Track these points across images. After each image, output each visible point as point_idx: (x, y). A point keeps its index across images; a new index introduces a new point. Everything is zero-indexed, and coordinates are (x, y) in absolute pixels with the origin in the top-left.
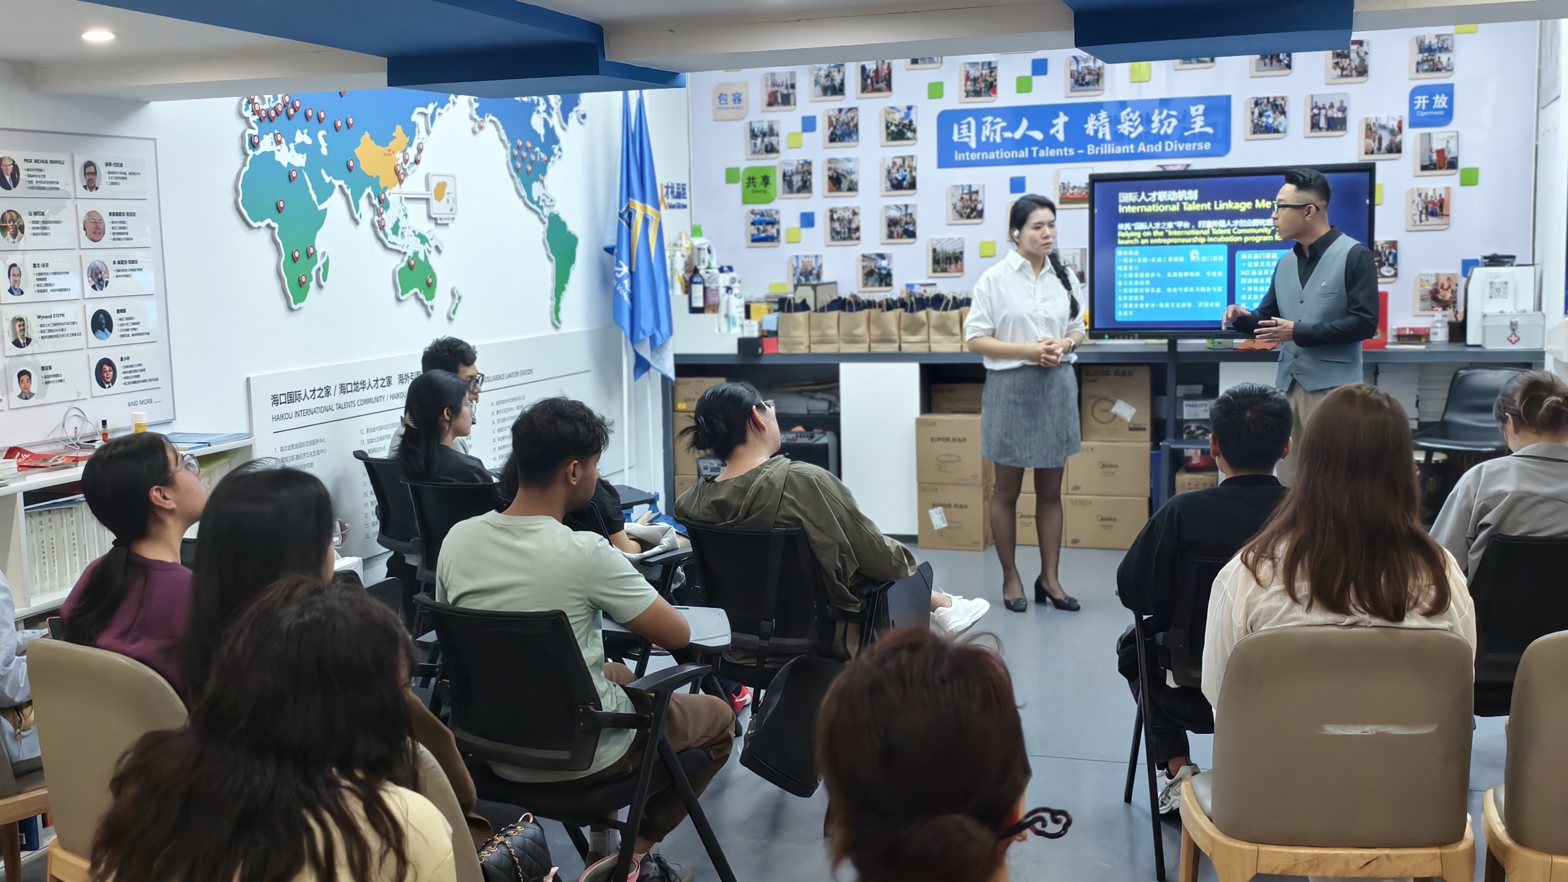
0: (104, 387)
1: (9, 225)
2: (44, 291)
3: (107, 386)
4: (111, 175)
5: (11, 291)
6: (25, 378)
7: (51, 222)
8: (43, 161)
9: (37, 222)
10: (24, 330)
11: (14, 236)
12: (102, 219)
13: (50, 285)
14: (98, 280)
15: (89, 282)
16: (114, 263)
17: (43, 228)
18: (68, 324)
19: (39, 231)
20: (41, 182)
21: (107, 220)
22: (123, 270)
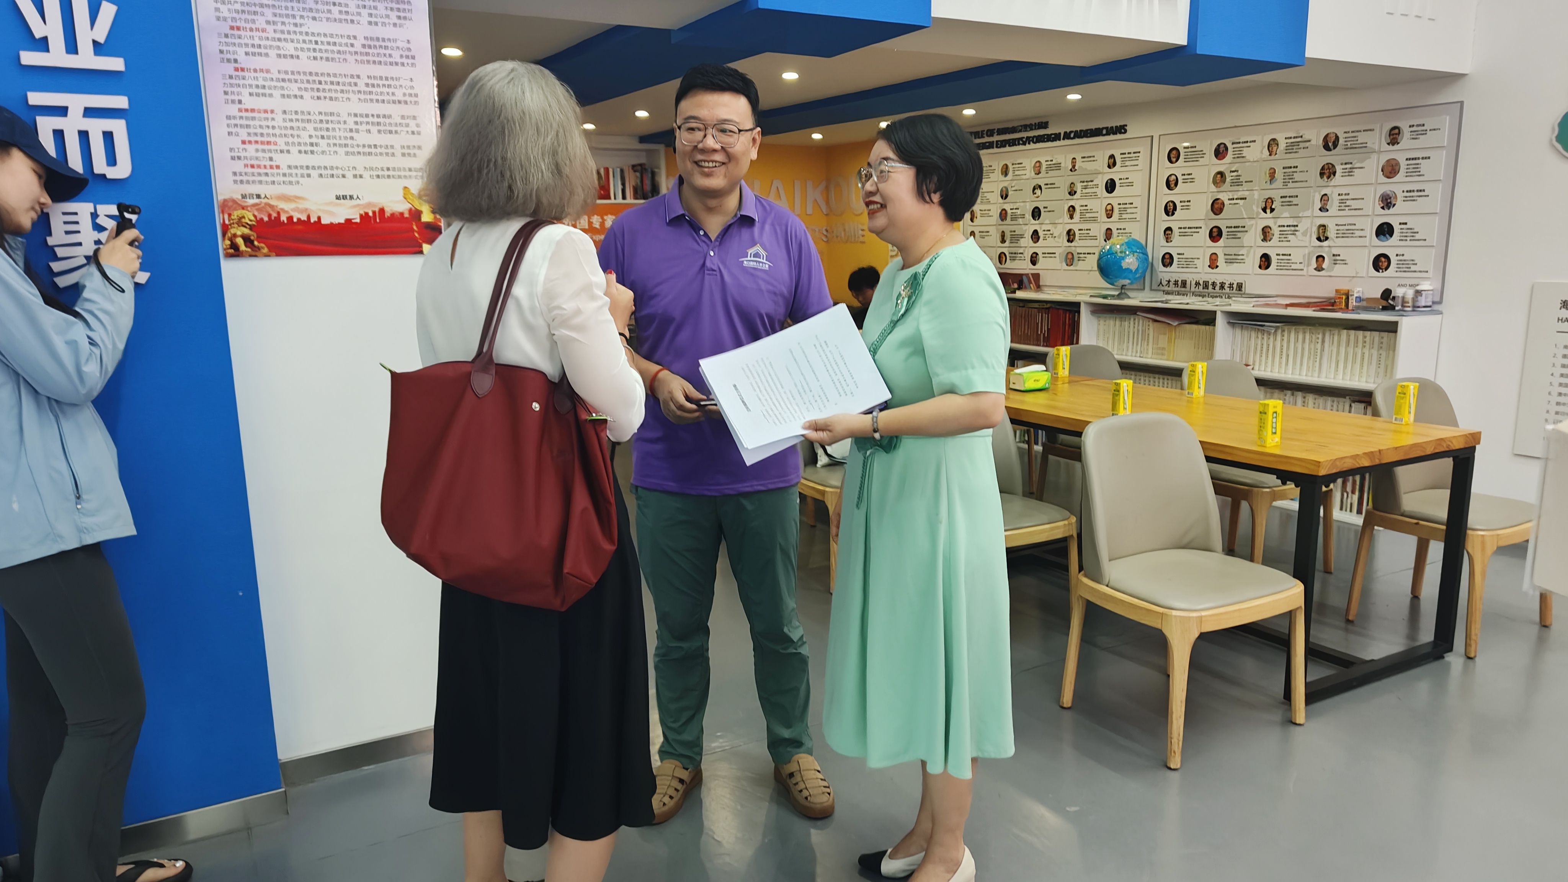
0: (1379, 271)
1: (1327, 172)
2: (1343, 210)
3: (1381, 271)
4: (1412, 133)
5: (1320, 209)
6: (1320, 259)
7: (1356, 168)
8: (1358, 131)
9: (1346, 169)
10: (1325, 232)
11: (1328, 177)
12: (1399, 163)
13: (1349, 206)
14: (1387, 202)
15: (1379, 204)
16: (1403, 192)
17: (1350, 173)
18: (1358, 230)
19: (1347, 174)
20: (1354, 144)
21: (1403, 164)
22: (1410, 197)
